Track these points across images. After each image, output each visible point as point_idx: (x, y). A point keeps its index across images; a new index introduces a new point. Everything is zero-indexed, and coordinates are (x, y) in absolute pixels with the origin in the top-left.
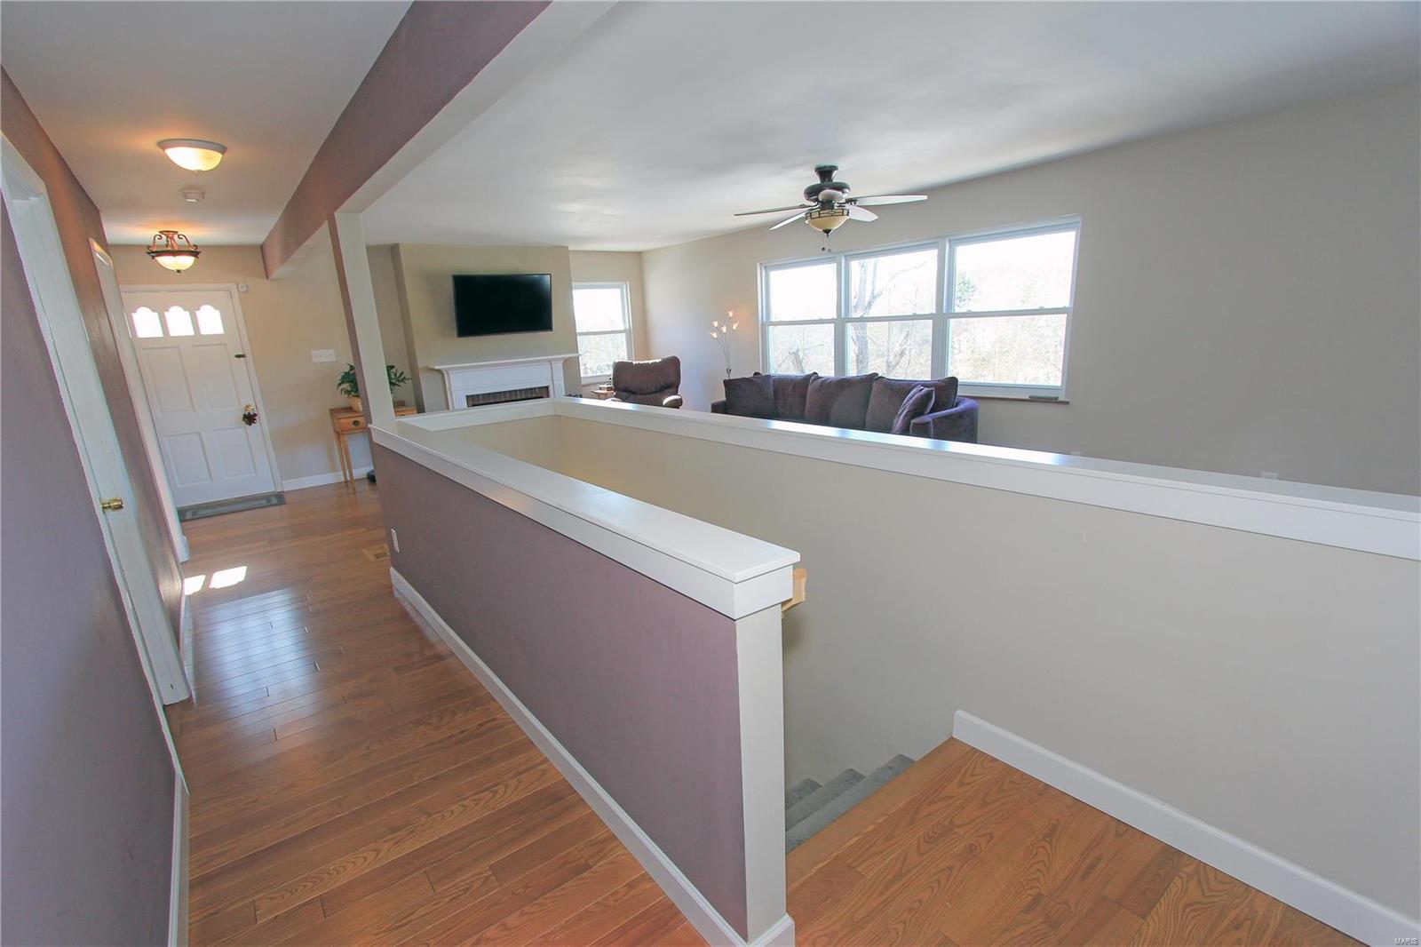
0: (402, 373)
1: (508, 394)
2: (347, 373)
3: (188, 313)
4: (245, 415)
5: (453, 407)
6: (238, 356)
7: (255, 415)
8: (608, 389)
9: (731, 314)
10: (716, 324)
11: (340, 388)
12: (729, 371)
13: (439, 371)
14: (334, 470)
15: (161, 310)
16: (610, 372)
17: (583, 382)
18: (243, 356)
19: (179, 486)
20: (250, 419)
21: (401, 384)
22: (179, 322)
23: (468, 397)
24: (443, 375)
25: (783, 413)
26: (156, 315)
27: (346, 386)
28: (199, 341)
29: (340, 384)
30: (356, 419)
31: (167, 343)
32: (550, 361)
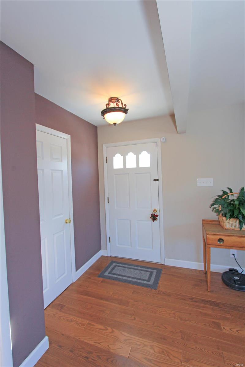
2: (220, 197)
3: (135, 155)
4: (152, 214)
6: (155, 180)
7: (157, 216)
11: (213, 207)
14: (198, 261)
15: (124, 155)
18: (157, 180)
19: (117, 245)
20: (154, 217)
22: (131, 161)
26: (122, 157)
28: (138, 171)
29: (213, 205)
30: (222, 237)
31: (125, 171)
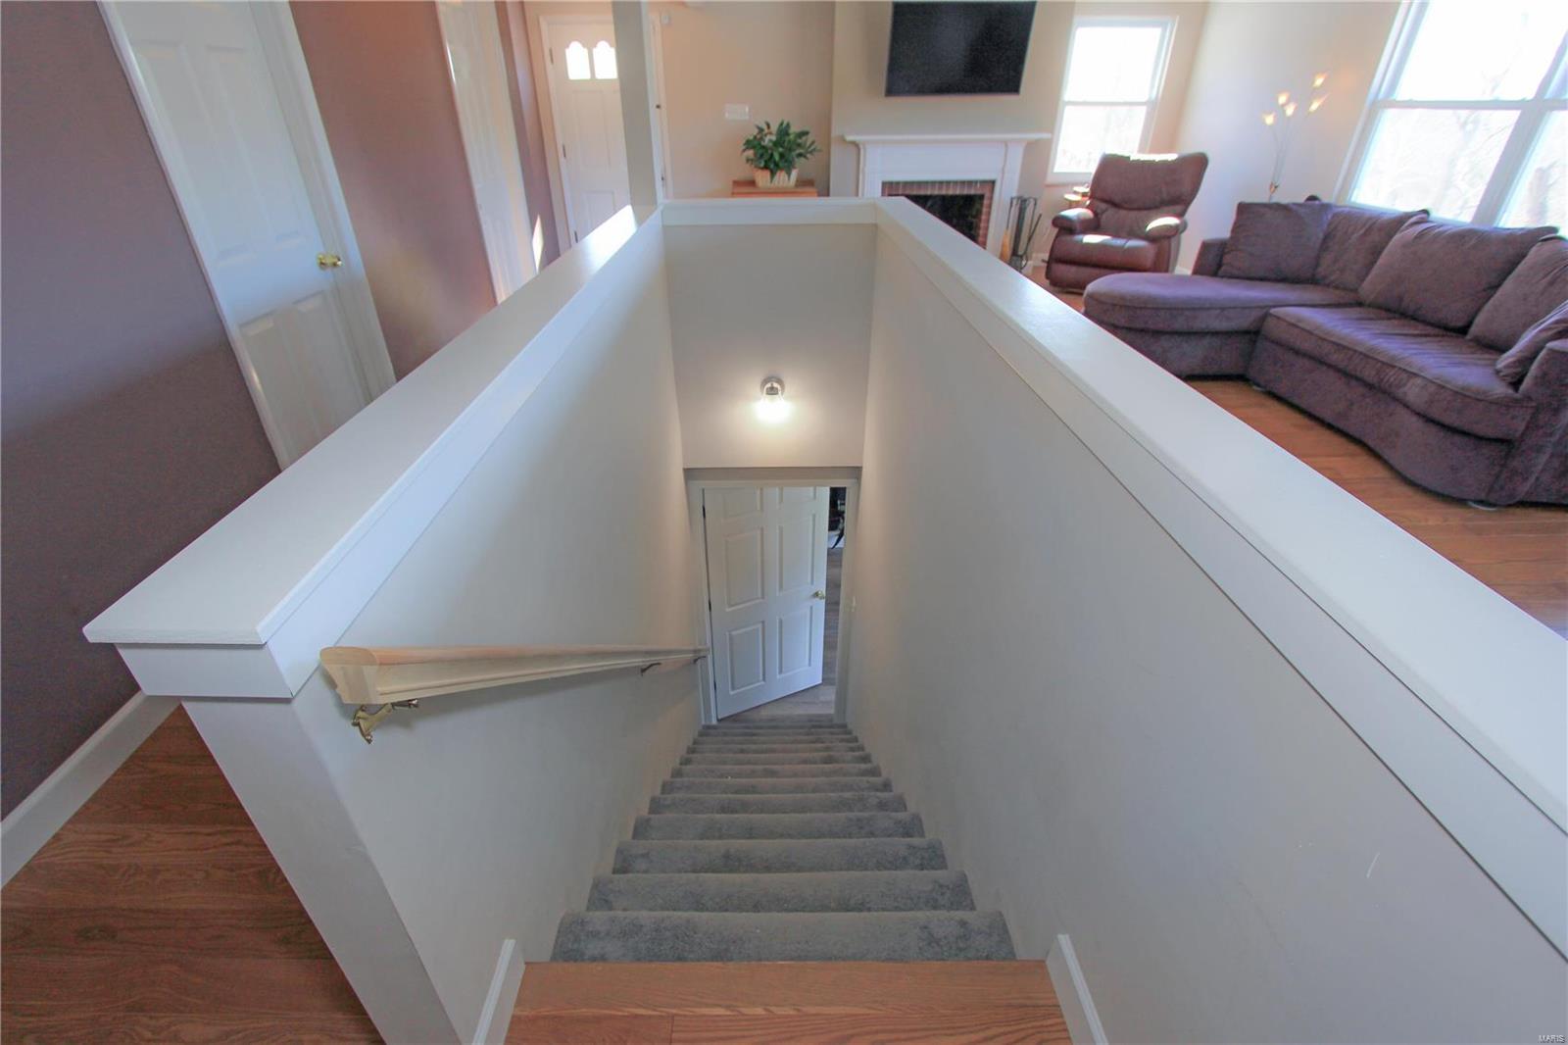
0: (813, 143)
1: (937, 185)
2: (754, 137)
3: (613, 50)
5: (863, 195)
8: (1084, 195)
9: (1319, 81)
10: (1282, 99)
11: (744, 154)
12: (1274, 187)
13: (856, 145)
15: (590, 46)
16: (1092, 168)
17: (1050, 180)
18: (659, 107)
21: (808, 155)
23: (884, 184)
24: (859, 150)
25: (1325, 277)
26: (586, 51)
27: (750, 153)
31: (593, 86)
32: (1006, 143)
